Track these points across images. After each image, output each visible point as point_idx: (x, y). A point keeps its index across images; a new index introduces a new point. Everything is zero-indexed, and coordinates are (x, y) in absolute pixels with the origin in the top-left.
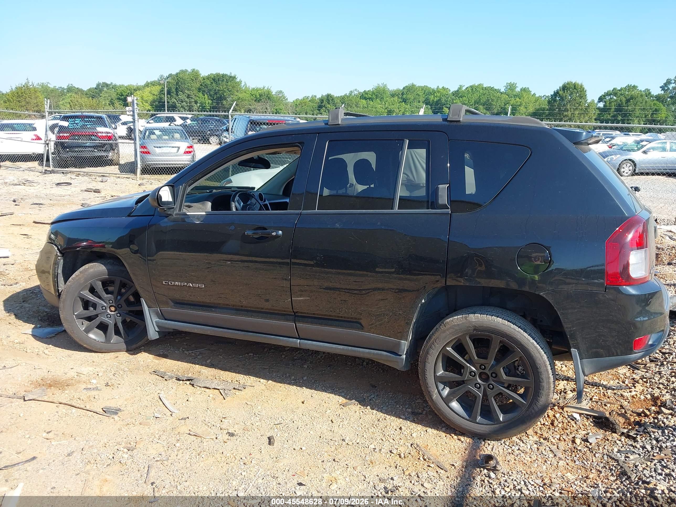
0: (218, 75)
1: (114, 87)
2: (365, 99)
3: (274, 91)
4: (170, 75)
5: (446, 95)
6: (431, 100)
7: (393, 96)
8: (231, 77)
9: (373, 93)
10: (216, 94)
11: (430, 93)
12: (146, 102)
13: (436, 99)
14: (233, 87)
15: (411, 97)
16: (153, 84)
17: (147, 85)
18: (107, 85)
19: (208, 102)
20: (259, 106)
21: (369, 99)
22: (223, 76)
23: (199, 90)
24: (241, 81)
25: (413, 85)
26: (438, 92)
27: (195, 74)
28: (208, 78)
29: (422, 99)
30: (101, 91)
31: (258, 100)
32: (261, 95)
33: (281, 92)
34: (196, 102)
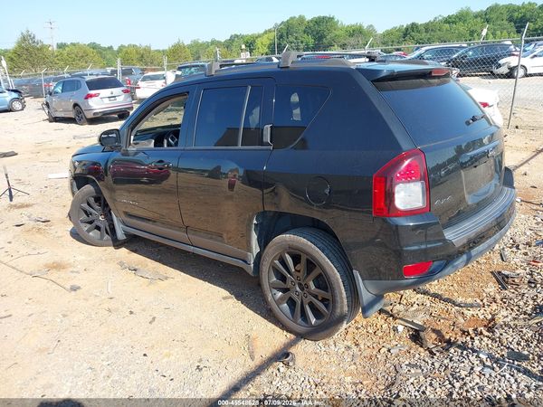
0: (319, 18)
1: (243, 37)
2: (449, 23)
3: (365, 26)
4: (282, 22)
5: (532, 11)
6: (515, 18)
7: (476, 17)
8: (329, 18)
9: (457, 16)
10: (317, 33)
11: (514, 11)
12: (265, 46)
13: (520, 15)
14: (331, 26)
15: (494, 16)
16: (270, 31)
17: (266, 32)
18: (236, 36)
19: (311, 41)
20: (352, 40)
21: (453, 22)
22: (324, 18)
23: (305, 32)
24: (338, 21)
25: (497, 5)
26: (524, 8)
27: (302, 19)
28: (312, 21)
29: (505, 17)
30: (233, 41)
31: (351, 35)
32: (354, 31)
33: (371, 26)
34: (302, 42)
